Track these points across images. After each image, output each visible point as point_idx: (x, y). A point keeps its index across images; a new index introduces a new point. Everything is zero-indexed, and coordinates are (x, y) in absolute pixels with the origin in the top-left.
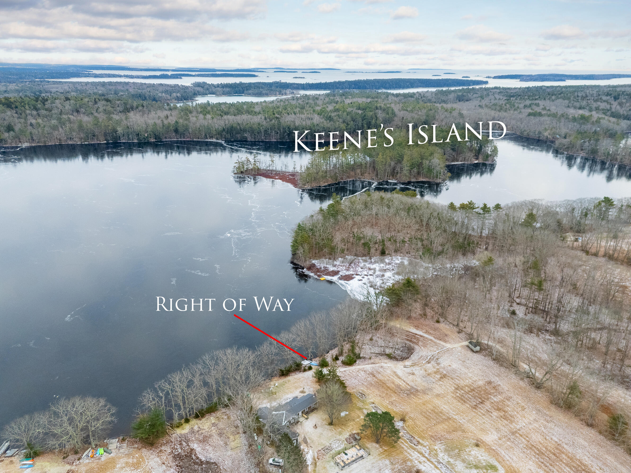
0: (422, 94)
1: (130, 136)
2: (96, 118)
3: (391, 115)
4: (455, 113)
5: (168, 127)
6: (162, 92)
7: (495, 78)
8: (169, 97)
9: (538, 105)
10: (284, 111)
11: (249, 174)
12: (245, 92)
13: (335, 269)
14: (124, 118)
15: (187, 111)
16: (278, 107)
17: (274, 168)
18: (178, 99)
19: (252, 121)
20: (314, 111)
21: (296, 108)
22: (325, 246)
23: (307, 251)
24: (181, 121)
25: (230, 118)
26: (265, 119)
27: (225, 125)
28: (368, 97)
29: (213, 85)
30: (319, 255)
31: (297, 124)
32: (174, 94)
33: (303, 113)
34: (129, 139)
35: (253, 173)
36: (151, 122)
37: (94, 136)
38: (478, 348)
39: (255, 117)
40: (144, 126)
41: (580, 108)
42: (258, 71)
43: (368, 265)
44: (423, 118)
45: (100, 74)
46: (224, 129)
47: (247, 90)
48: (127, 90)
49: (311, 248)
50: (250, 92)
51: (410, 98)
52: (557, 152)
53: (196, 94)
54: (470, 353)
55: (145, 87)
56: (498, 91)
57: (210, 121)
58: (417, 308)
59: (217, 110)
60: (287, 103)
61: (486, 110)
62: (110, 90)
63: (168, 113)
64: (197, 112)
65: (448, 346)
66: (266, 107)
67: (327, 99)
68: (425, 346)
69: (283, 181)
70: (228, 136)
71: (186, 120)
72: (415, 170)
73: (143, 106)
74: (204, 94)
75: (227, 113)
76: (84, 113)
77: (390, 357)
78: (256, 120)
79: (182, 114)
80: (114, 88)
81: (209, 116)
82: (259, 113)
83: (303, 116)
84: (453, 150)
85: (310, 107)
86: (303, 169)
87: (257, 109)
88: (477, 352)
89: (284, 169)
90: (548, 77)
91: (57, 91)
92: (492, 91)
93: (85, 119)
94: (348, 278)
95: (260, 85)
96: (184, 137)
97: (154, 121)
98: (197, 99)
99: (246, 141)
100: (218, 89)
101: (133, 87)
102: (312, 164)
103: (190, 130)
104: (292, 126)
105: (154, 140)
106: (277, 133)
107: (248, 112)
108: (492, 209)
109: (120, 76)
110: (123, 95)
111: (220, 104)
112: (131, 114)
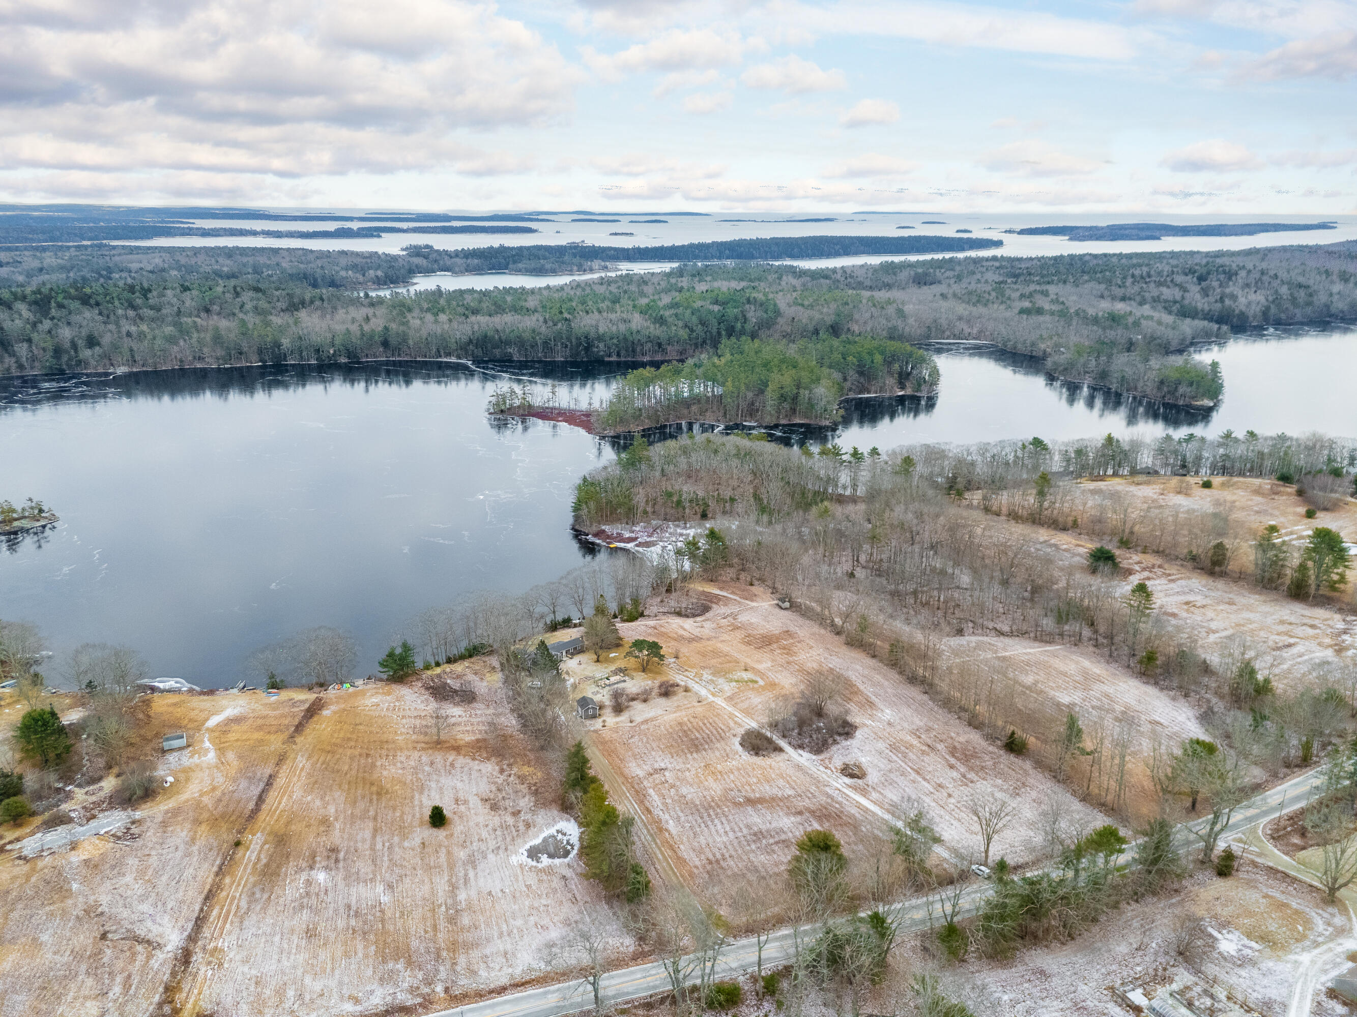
0: (849, 272)
1: (304, 353)
2: (243, 323)
3: (771, 314)
4: (891, 310)
5: (372, 337)
6: (346, 269)
7: (1022, 232)
8: (361, 279)
9: (1045, 294)
10: (580, 307)
11: (514, 414)
12: (511, 266)
13: (633, 535)
14: (291, 321)
15: (402, 307)
16: (571, 300)
17: (557, 405)
18: (380, 283)
19: (520, 326)
20: (634, 306)
21: (603, 301)
22: (620, 505)
23: (593, 512)
24: (393, 326)
25: (482, 319)
26: (545, 321)
27: (473, 333)
28: (742, 279)
29: (446, 252)
30: (611, 520)
31: (601, 331)
32: (371, 272)
33: (613, 310)
34: (302, 358)
35: (521, 412)
36: (339, 328)
37: (241, 353)
38: (787, 604)
39: (526, 318)
40: (329, 336)
41: (1123, 299)
42: (537, 220)
43: (679, 531)
44: (829, 320)
45: (212, 229)
46: (471, 341)
47: (515, 262)
48: (278, 264)
49: (599, 509)
50: (520, 265)
51: (822, 280)
52: (1051, 378)
53: (413, 271)
54: (777, 610)
55: (311, 257)
56: (997, 264)
57: (446, 327)
58: (731, 573)
59: (458, 305)
60: (588, 291)
61: (951, 303)
62: (244, 265)
63: (370, 311)
64: (421, 310)
65: (754, 604)
66: (550, 299)
67: (663, 284)
68: (726, 605)
69: (570, 424)
70: (479, 352)
71: (403, 324)
72: (786, 405)
73: (322, 299)
74: (428, 271)
75: (475, 312)
76: (219, 314)
77: (679, 614)
78: (528, 324)
79: (394, 313)
80: (251, 260)
81: (443, 317)
82: (535, 311)
83: (613, 316)
84: (861, 373)
85: (629, 298)
86: (604, 406)
87: (532, 303)
88: (786, 609)
89: (572, 406)
90: (1127, 232)
91: (141, 269)
92: (984, 264)
93: (224, 324)
94: (647, 544)
95: (541, 253)
96: (399, 355)
97: (345, 327)
98: (415, 280)
99: (511, 361)
100: (458, 260)
101: (288, 259)
102: (618, 397)
103: (411, 342)
104: (592, 335)
105: (347, 361)
106: (566, 346)
107: (516, 309)
108: (866, 454)
109: (254, 233)
110: (271, 276)
111: (461, 292)
112: (303, 314)
